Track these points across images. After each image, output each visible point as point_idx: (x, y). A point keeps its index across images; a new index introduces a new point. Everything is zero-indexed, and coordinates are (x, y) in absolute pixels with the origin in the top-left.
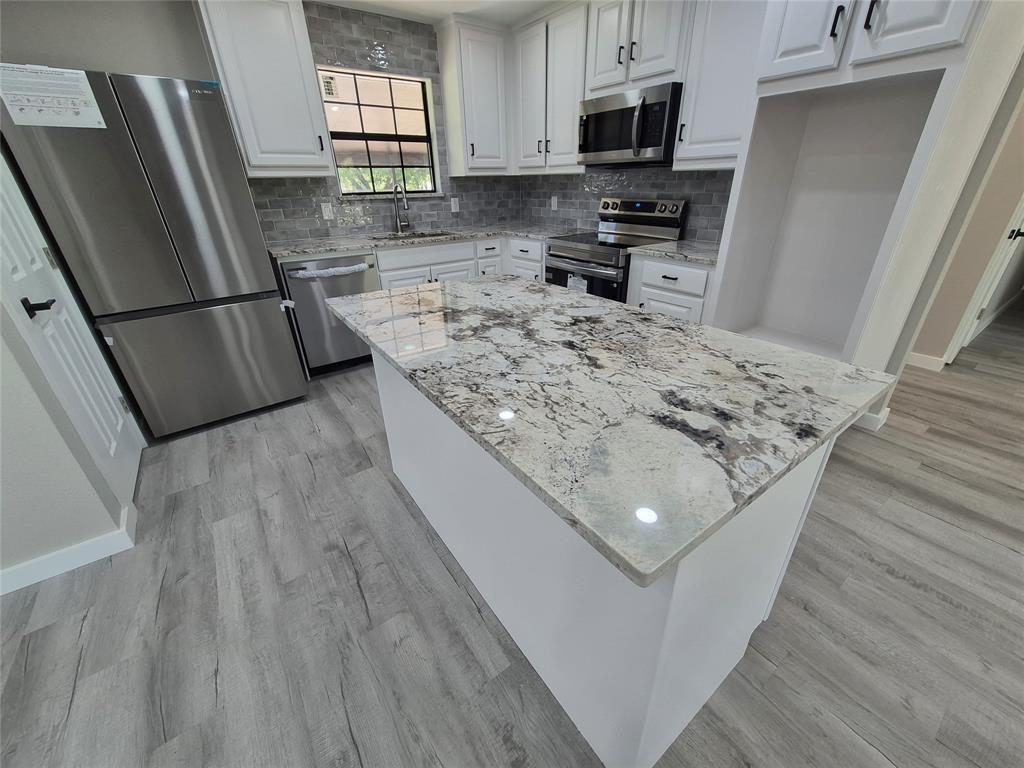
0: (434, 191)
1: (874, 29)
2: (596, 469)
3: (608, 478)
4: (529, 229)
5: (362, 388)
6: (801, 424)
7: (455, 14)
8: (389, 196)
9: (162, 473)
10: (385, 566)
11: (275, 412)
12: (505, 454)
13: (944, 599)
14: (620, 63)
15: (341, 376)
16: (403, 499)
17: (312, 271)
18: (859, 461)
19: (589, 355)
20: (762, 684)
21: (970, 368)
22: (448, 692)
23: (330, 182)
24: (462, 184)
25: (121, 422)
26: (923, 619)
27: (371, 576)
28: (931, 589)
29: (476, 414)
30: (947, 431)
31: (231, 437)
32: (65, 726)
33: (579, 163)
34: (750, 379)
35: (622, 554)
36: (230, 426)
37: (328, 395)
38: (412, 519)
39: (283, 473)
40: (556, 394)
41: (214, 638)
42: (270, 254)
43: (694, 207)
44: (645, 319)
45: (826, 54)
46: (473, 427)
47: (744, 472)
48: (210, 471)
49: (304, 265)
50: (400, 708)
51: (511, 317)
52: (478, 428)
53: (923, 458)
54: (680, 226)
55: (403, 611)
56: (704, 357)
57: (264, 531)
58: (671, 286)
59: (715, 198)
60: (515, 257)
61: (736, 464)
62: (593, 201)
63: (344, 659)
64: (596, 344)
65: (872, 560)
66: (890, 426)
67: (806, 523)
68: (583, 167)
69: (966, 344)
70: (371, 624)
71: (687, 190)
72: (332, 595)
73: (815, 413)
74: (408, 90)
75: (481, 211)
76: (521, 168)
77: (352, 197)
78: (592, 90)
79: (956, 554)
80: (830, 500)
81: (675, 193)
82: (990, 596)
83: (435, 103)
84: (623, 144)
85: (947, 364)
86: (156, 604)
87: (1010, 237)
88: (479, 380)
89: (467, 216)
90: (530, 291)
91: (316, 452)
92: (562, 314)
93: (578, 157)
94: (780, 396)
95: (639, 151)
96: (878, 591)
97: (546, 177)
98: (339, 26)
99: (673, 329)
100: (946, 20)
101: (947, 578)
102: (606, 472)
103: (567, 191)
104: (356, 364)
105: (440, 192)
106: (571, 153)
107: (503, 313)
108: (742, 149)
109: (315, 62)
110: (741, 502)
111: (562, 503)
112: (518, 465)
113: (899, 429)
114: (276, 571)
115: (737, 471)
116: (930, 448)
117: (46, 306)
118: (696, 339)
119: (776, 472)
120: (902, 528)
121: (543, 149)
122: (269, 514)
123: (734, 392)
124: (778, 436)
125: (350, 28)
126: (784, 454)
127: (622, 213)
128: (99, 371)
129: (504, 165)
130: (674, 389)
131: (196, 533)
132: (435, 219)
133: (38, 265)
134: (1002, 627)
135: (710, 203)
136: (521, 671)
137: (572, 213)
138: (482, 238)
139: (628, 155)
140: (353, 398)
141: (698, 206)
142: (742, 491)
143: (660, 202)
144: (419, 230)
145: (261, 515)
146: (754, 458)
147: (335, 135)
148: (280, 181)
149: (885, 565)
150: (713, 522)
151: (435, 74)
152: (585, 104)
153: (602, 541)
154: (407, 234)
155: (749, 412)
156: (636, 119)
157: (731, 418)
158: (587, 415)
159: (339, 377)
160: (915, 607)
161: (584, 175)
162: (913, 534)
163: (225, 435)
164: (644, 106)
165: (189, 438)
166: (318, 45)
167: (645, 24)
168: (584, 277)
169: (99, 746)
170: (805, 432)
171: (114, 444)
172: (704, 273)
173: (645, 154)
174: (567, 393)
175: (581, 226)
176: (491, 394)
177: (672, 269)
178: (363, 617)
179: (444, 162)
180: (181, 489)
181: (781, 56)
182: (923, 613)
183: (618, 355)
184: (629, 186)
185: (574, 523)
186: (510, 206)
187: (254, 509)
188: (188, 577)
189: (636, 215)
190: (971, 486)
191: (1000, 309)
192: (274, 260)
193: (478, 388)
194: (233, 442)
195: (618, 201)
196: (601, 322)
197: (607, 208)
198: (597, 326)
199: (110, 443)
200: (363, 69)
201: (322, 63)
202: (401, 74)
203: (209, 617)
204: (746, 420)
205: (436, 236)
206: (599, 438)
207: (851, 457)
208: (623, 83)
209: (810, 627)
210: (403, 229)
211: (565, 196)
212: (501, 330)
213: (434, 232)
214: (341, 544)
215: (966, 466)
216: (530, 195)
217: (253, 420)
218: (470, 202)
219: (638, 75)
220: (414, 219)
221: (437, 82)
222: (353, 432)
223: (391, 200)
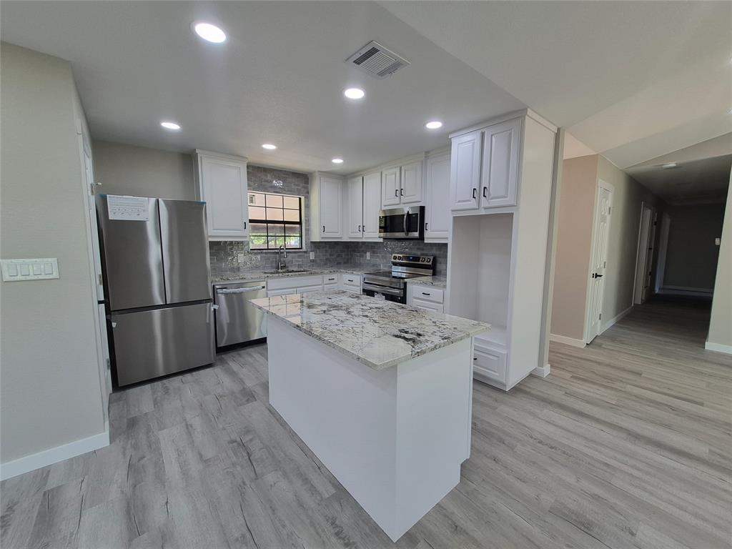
0: (302, 248)
1: (487, 197)
4: (354, 269)
7: (319, 171)
8: (276, 251)
9: (123, 407)
10: (265, 450)
11: (194, 373)
12: (336, 344)
13: (564, 453)
14: (397, 196)
15: (236, 353)
16: (275, 417)
17: (230, 290)
18: (533, 392)
19: (374, 319)
20: (468, 493)
21: (599, 346)
22: (301, 505)
23: (244, 244)
24: (316, 245)
26: (553, 462)
27: (257, 455)
28: (559, 449)
30: (581, 377)
31: (167, 387)
32: (77, 532)
33: (380, 237)
35: (372, 361)
36: (165, 382)
37: (227, 363)
38: (281, 426)
39: (201, 405)
40: (358, 330)
41: (164, 487)
43: (438, 260)
44: (403, 308)
45: (473, 204)
46: (325, 338)
48: (155, 405)
49: (227, 286)
50: (274, 514)
51: (341, 307)
53: (566, 390)
54: (433, 269)
55: (276, 470)
57: (191, 435)
58: (426, 298)
60: (345, 284)
62: (388, 255)
63: (242, 494)
64: (378, 316)
65: (532, 438)
66: (552, 375)
68: (382, 239)
69: (598, 334)
70: (257, 477)
71: (434, 252)
72: (234, 464)
73: (452, 334)
74: (292, 201)
75: (326, 259)
76: (350, 238)
77: (254, 251)
78: (385, 206)
79: (574, 433)
81: (428, 253)
82: (586, 450)
83: (305, 207)
84: (401, 230)
85: (587, 344)
86: (126, 473)
87: (592, 278)
89: (318, 261)
91: (221, 394)
93: (379, 234)
95: (408, 233)
96: (532, 451)
97: (363, 243)
98: (261, 175)
99: (413, 311)
100: (508, 197)
103: (375, 250)
104: (246, 346)
105: (304, 249)
106: (376, 233)
107: (337, 306)
108: (449, 235)
109: (248, 189)
110: (414, 353)
111: (355, 354)
113: (556, 376)
114: (201, 456)
116: (571, 385)
120: (549, 423)
121: (361, 229)
122: (193, 426)
125: (265, 175)
127: (404, 261)
129: (341, 237)
130: (404, 328)
131: (148, 437)
132: (301, 263)
134: (589, 464)
136: (342, 494)
137: (378, 261)
138: (327, 273)
139: (403, 235)
140: (243, 365)
141: (440, 259)
143: (422, 257)
144: (291, 269)
145: (188, 427)
147: (251, 221)
148: (218, 243)
149: (538, 439)
151: (306, 195)
152: (382, 211)
153: (366, 360)
154: (285, 271)
155: (430, 334)
156: (405, 220)
157: (422, 335)
159: (234, 354)
160: (549, 457)
161: (383, 243)
162: (554, 425)
163: (162, 386)
164: (408, 214)
165: (140, 388)
166: (250, 182)
167: (406, 182)
168: (383, 294)
169: (99, 540)
170: (445, 338)
172: (442, 291)
173: (411, 235)
174: (362, 330)
175: (383, 268)
176: (332, 330)
177: (427, 290)
178: (253, 474)
179: (308, 234)
180: (137, 415)
181: (458, 203)
182: (553, 459)
183: (386, 319)
184: (406, 248)
185: (359, 359)
186: (343, 257)
187: (184, 423)
188: (146, 459)
189: (410, 263)
190: (587, 402)
193: (326, 328)
194: (168, 389)
195: (402, 256)
197: (396, 259)
200: (270, 192)
201: (251, 190)
202: (289, 194)
203: (160, 479)
204: (427, 335)
205: (301, 272)
207: (528, 390)
208: (399, 204)
209: (495, 468)
210: (282, 268)
211: (374, 252)
212: (336, 311)
213: (300, 270)
214: (238, 440)
215: (587, 393)
216: (355, 251)
217: (180, 377)
218: (321, 254)
219: (404, 202)
220: (289, 263)
221: (307, 198)
222: (244, 383)
223: (277, 253)
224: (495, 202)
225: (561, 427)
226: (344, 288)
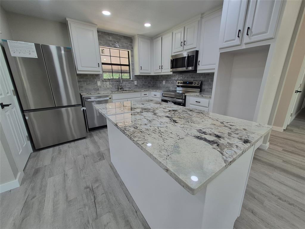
0: (130, 79)
1: (249, 35)
2: (175, 152)
3: (179, 155)
4: (157, 89)
5: (104, 134)
6: (245, 139)
7: (138, 34)
8: (117, 80)
9: (35, 161)
10: (104, 195)
11: (76, 142)
12: (144, 147)
14: (182, 46)
15: (98, 131)
16: (113, 171)
17: (93, 99)
18: (262, 159)
19: (173, 119)
21: (292, 131)
23: (100, 75)
24: (138, 77)
25: (25, 143)
26: (296, 217)
27: (100, 198)
28: (296, 206)
29: (136, 135)
30: (289, 150)
31: (60, 150)
33: (171, 71)
34: (225, 126)
35: (185, 181)
36: (61, 146)
37: (93, 136)
38: (116, 178)
39: (75, 161)
40: (162, 130)
41: (40, 222)
42: (80, 94)
43: (204, 83)
44: (191, 111)
45: (237, 41)
46: (134, 139)
47: (227, 153)
48: (51, 161)
49: (90, 98)
51: (150, 109)
52: (135, 139)
53: (283, 159)
54: (200, 88)
55: (109, 212)
56: (210, 120)
57: (65, 181)
58: (198, 104)
59: (210, 81)
60: (152, 97)
61: (224, 151)
62: (175, 82)
64: (176, 117)
65: (273, 194)
66: (270, 148)
67: (248, 181)
68: (172, 72)
69: (289, 124)
70: (97, 217)
71: (202, 79)
72: (85, 205)
73: (248, 136)
74: (124, 53)
75: (143, 85)
76: (155, 73)
77: (106, 80)
78: (174, 53)
79: (302, 193)
80: (255, 172)
81: (198, 79)
83: (131, 56)
84: (183, 66)
85: (284, 130)
86: (22, 209)
87: (296, 92)
88: (138, 126)
89: (139, 86)
90: (156, 104)
91: (87, 155)
92: (166, 109)
93: (170, 70)
94: (236, 131)
95: (187, 68)
96: (277, 206)
97: (162, 76)
98: (107, 37)
99: (200, 113)
100: (269, 32)
101: (301, 202)
102: (179, 153)
103: (168, 79)
104: (104, 128)
105: (132, 79)
106: (169, 69)
107: (147, 109)
108: (216, 67)
109: (99, 45)
110: (228, 163)
111: (163, 163)
112: (148, 150)
113: (273, 149)
114: (67, 197)
115: (224, 153)
116: (285, 155)
117: (8, 105)
118: (207, 116)
119: (238, 154)
120: (281, 183)
121: (161, 68)
122: (68, 175)
123: (221, 130)
124: (237, 142)
125: (109, 37)
126: (240, 148)
127: (184, 85)
128: (22, 127)
129: (150, 72)
130: (201, 129)
131: (42, 182)
132: (130, 86)
133: (9, 94)
135: (208, 82)
137: (169, 85)
138: (143, 92)
139: (184, 69)
140: (101, 138)
142: (227, 160)
143: (194, 82)
144: (125, 89)
145: (65, 175)
146: (230, 149)
147: (103, 64)
148: (86, 75)
149: (278, 196)
150: (218, 170)
151: (131, 49)
152: (172, 56)
153: (177, 176)
154: (122, 90)
155: (226, 135)
156: (186, 60)
157: (221, 137)
158: (173, 136)
159: (97, 132)
160: (292, 213)
161: (172, 75)
162: (285, 185)
163: (59, 149)
164: (188, 56)
165: (47, 150)
166: (101, 41)
167: (188, 36)
168: (173, 102)
170: (246, 142)
171: (21, 150)
172: (208, 100)
173: (189, 68)
174: (166, 130)
175: (171, 89)
176: (141, 130)
177: (198, 99)
178: (95, 214)
179: (133, 71)
180: (40, 167)
181: (225, 42)
182: (295, 215)
183: (183, 119)
184: (185, 78)
185: (167, 170)
186: (151, 83)
187: (63, 173)
188: (35, 198)
189: (187, 85)
191: (297, 114)
192: (81, 96)
193: (137, 128)
194: (61, 151)
195: (182, 82)
196: (177, 111)
197: (179, 84)
198: (176, 112)
199: (20, 150)
200: (112, 47)
201: (101, 45)
202: (122, 49)
204: (226, 138)
205: (130, 90)
206: (176, 143)
207: (259, 158)
208: (182, 51)
209: (255, 220)
210: (120, 89)
211: (167, 81)
212: (146, 113)
213: (129, 90)
214: (91, 186)
215: (298, 162)
216: (157, 80)
217: (68, 144)
218: (140, 82)
219: (186, 49)
220: (124, 86)
221: (132, 51)
222: (99, 148)
223: (118, 81)
224: (254, 39)
225: (291, 187)
226: (152, 99)
